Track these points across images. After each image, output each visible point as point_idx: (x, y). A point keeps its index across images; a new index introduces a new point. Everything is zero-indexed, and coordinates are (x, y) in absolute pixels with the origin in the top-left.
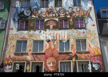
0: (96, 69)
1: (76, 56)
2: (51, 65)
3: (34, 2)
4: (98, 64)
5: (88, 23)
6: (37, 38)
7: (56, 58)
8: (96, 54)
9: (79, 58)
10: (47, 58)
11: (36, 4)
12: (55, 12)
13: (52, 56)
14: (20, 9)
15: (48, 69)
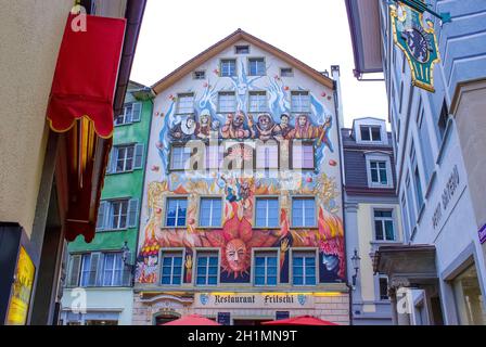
0: (329, 269)
1: (289, 236)
2: (236, 258)
3: (203, 100)
4: (335, 256)
5: (322, 156)
6: (208, 191)
7: (247, 242)
8: (333, 234)
9: (294, 243)
10: (227, 240)
11: (208, 106)
12: (250, 124)
13: (238, 236)
14: (174, 119)
15: (229, 267)
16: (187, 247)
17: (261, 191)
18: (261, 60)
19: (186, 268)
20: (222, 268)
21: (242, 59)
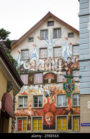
2: (49, 120)
3: (33, 53)
6: (36, 93)
10: (45, 113)
11: (35, 56)
14: (20, 62)
15: (47, 123)
16: (28, 116)
17: (59, 92)
18: (59, 29)
19: (28, 124)
20: (43, 124)
21: (50, 29)
